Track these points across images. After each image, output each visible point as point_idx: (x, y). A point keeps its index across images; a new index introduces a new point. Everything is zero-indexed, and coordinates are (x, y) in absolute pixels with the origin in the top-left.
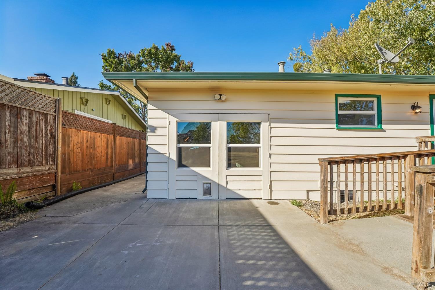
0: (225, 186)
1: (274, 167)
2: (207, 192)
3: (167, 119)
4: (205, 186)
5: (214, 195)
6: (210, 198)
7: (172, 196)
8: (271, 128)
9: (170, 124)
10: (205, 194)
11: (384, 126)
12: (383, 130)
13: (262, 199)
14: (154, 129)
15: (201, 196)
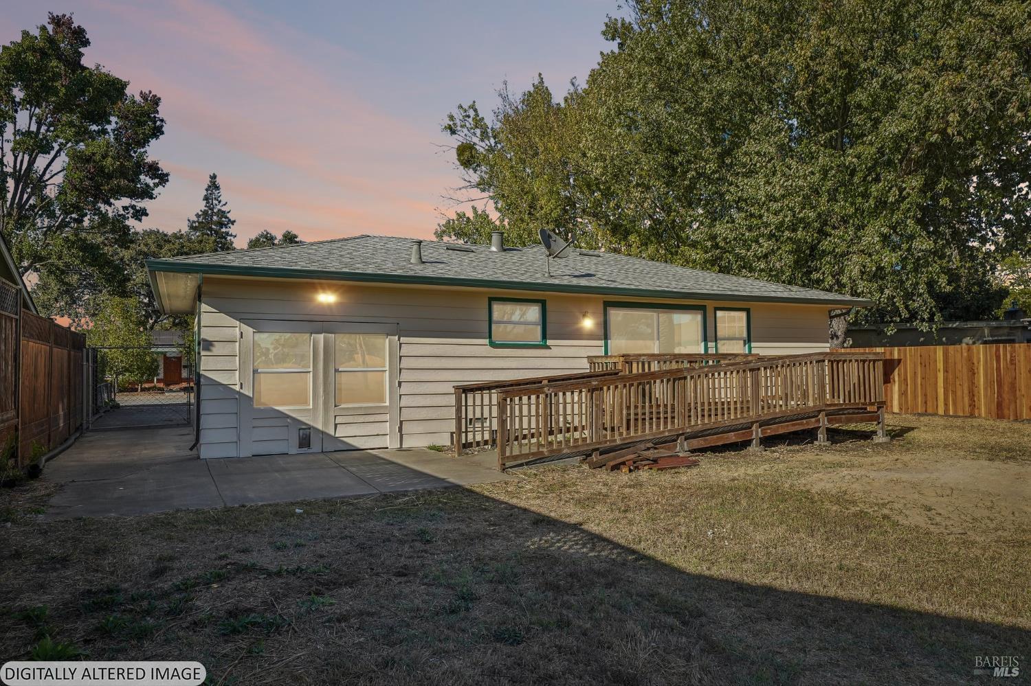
0: (333, 434)
1: (405, 401)
2: (305, 442)
3: (238, 329)
4: (301, 434)
5: (316, 446)
6: (310, 451)
7: (246, 452)
8: (400, 344)
9: (242, 337)
10: (301, 446)
11: (549, 342)
12: (548, 347)
13: (387, 448)
14: (208, 345)
15: (294, 450)
